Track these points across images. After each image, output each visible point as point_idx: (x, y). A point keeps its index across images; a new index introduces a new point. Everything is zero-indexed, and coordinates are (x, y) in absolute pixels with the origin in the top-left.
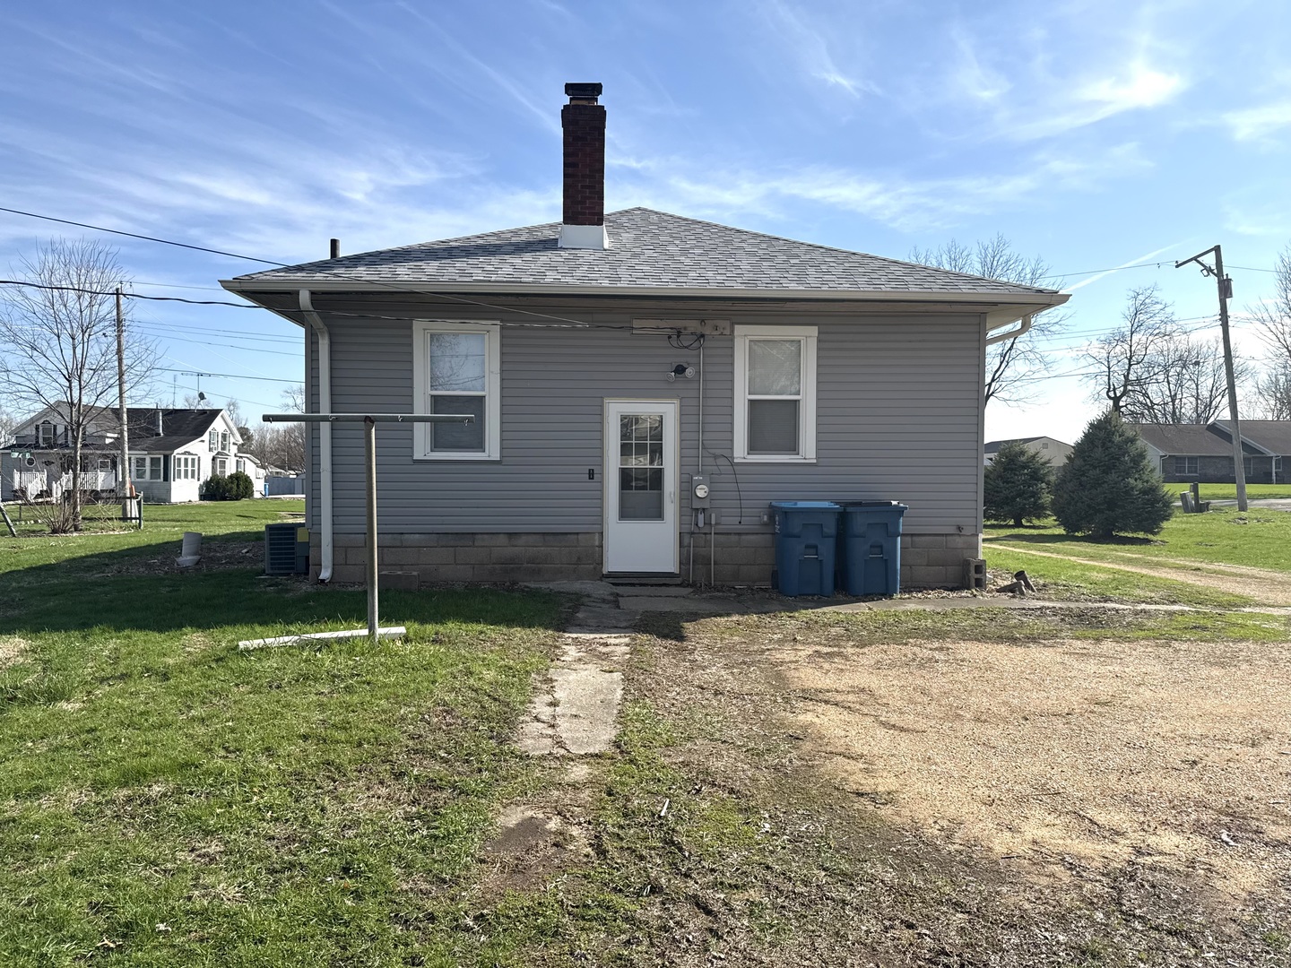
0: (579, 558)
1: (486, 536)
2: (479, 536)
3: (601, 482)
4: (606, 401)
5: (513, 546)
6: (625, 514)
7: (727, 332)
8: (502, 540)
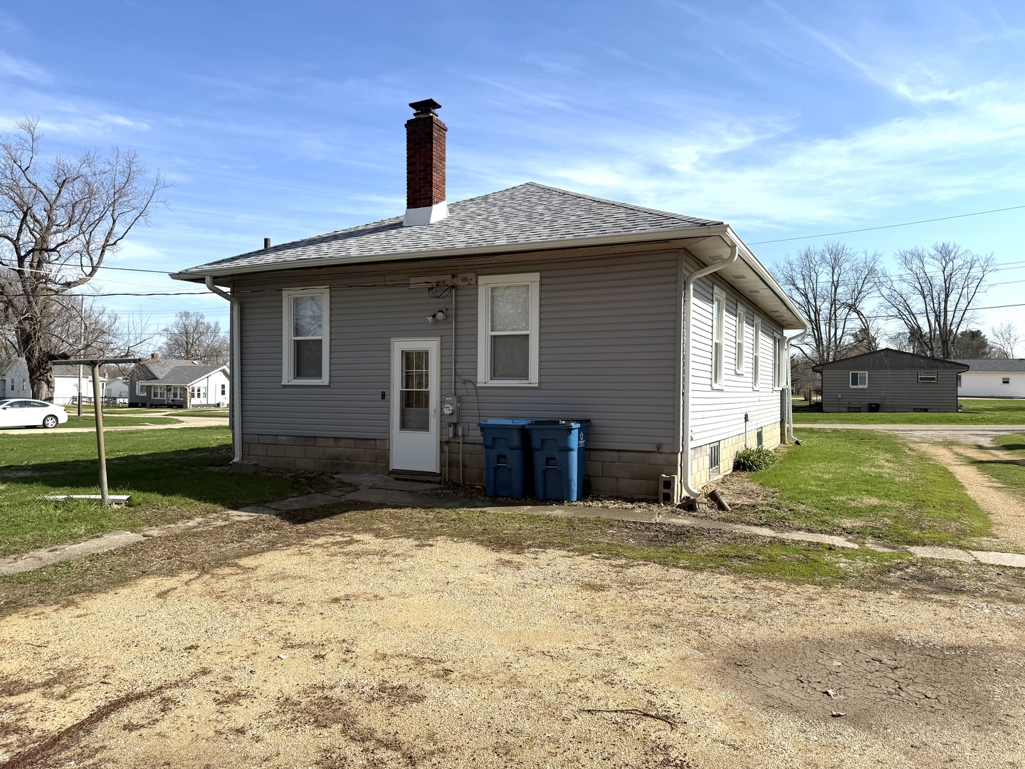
0: (376, 458)
1: (322, 439)
2: (319, 439)
3: (389, 401)
4: (392, 340)
5: (338, 447)
6: (404, 426)
7: (473, 282)
8: (331, 442)
